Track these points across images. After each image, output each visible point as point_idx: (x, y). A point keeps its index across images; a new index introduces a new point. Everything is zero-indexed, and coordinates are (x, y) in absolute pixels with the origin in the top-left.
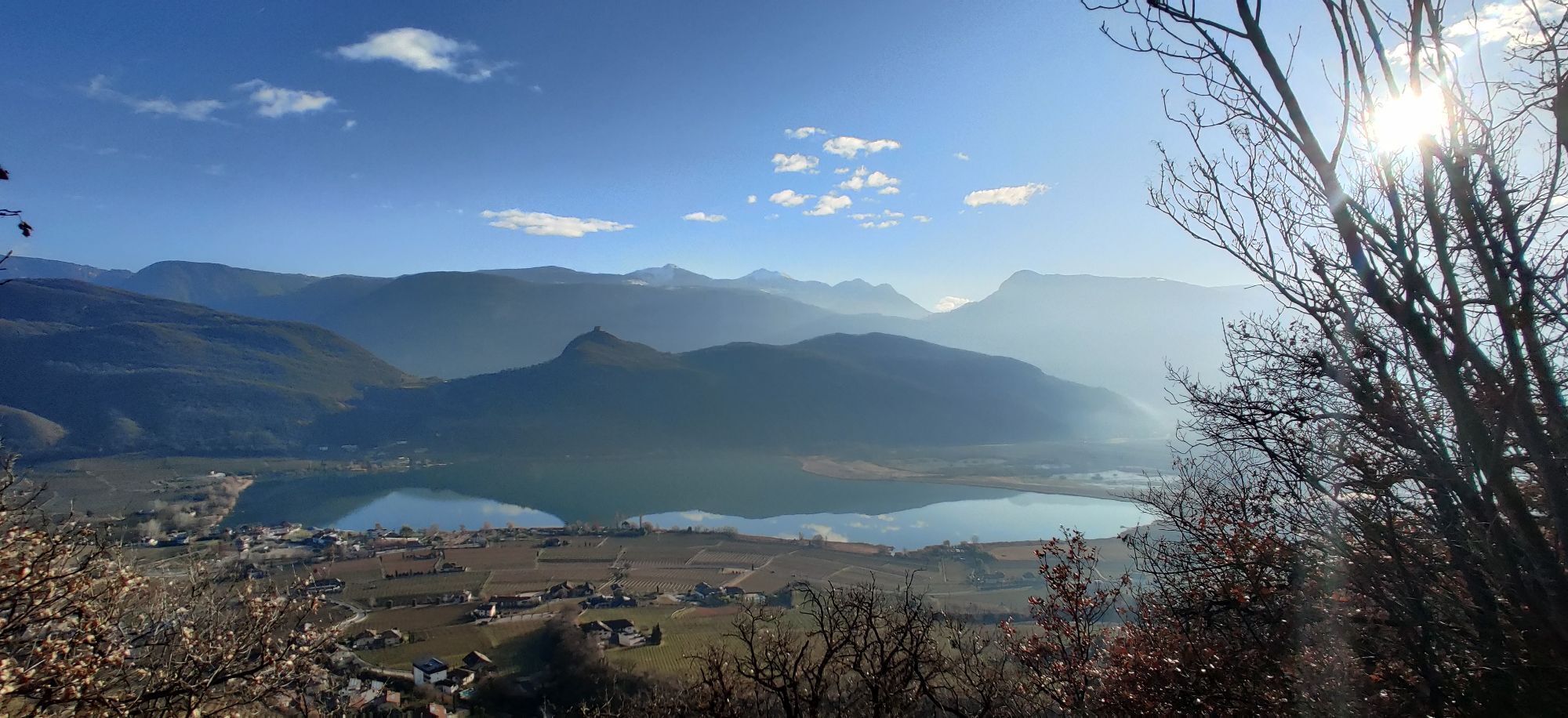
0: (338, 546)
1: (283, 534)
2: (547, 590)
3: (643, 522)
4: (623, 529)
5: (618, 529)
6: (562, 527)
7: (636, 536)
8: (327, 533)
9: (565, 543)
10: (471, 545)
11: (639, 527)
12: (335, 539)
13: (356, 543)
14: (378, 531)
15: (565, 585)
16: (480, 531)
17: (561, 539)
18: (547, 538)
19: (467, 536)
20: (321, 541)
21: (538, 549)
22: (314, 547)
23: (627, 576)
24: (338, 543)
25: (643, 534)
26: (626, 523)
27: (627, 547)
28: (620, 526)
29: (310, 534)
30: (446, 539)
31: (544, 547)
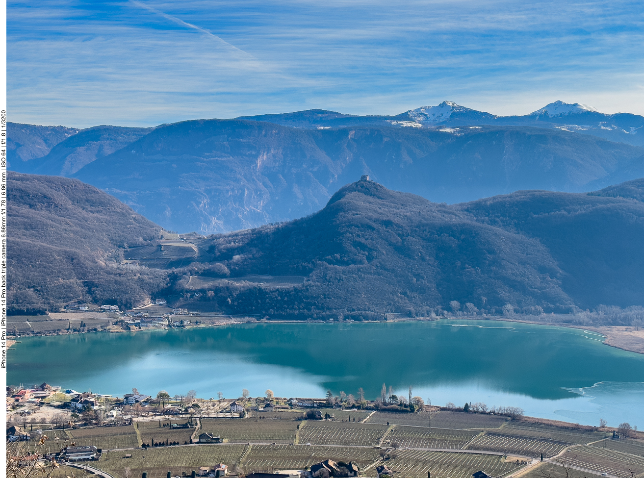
0: (96, 411)
1: (43, 397)
2: (306, 468)
3: (413, 396)
4: (390, 404)
5: (385, 404)
6: (325, 398)
7: (405, 412)
8: (85, 397)
9: (328, 416)
10: (228, 415)
11: (408, 403)
12: (93, 404)
13: (113, 409)
14: (136, 396)
15: (326, 463)
16: (238, 400)
17: (323, 412)
18: (308, 410)
19: (225, 404)
20: (79, 406)
21: (298, 422)
22: (73, 411)
23: (394, 457)
24: (96, 408)
25: (412, 411)
26: (394, 397)
27: (395, 423)
28: (387, 400)
29: (69, 397)
30: (203, 407)
31: (306, 419)
